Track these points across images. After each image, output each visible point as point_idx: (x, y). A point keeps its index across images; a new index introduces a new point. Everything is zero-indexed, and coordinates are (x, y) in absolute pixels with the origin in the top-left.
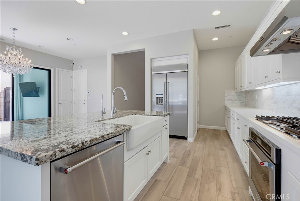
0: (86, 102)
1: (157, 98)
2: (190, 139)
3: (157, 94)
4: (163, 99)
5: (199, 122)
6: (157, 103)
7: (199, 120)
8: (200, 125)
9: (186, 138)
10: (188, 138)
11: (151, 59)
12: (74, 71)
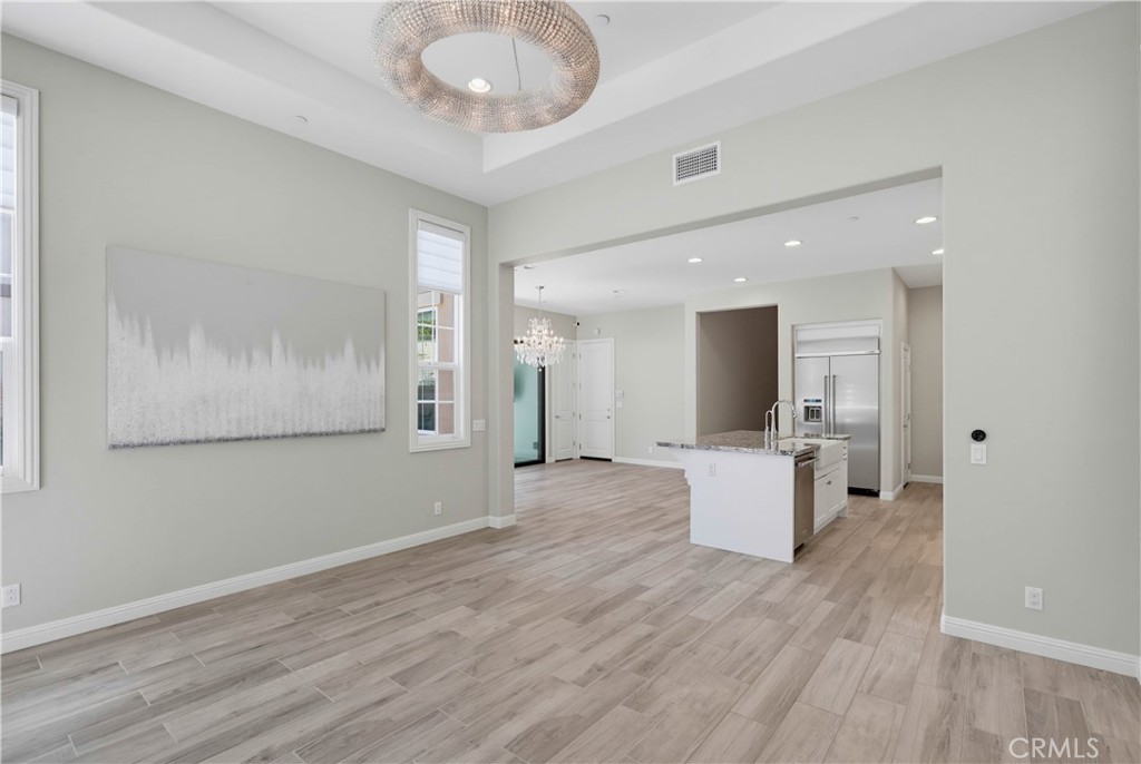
0: (612, 414)
1: (807, 408)
2: (886, 495)
3: (805, 401)
4: (823, 410)
5: (909, 466)
6: (807, 419)
7: (909, 461)
8: (912, 473)
9: (875, 494)
10: (881, 494)
11: (793, 326)
12: (579, 342)
